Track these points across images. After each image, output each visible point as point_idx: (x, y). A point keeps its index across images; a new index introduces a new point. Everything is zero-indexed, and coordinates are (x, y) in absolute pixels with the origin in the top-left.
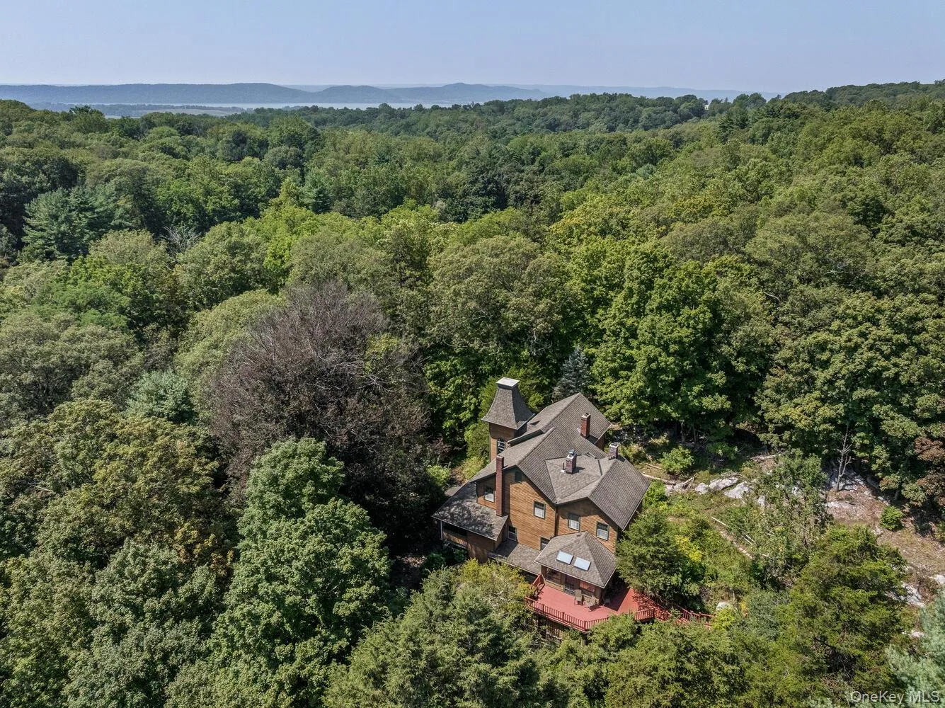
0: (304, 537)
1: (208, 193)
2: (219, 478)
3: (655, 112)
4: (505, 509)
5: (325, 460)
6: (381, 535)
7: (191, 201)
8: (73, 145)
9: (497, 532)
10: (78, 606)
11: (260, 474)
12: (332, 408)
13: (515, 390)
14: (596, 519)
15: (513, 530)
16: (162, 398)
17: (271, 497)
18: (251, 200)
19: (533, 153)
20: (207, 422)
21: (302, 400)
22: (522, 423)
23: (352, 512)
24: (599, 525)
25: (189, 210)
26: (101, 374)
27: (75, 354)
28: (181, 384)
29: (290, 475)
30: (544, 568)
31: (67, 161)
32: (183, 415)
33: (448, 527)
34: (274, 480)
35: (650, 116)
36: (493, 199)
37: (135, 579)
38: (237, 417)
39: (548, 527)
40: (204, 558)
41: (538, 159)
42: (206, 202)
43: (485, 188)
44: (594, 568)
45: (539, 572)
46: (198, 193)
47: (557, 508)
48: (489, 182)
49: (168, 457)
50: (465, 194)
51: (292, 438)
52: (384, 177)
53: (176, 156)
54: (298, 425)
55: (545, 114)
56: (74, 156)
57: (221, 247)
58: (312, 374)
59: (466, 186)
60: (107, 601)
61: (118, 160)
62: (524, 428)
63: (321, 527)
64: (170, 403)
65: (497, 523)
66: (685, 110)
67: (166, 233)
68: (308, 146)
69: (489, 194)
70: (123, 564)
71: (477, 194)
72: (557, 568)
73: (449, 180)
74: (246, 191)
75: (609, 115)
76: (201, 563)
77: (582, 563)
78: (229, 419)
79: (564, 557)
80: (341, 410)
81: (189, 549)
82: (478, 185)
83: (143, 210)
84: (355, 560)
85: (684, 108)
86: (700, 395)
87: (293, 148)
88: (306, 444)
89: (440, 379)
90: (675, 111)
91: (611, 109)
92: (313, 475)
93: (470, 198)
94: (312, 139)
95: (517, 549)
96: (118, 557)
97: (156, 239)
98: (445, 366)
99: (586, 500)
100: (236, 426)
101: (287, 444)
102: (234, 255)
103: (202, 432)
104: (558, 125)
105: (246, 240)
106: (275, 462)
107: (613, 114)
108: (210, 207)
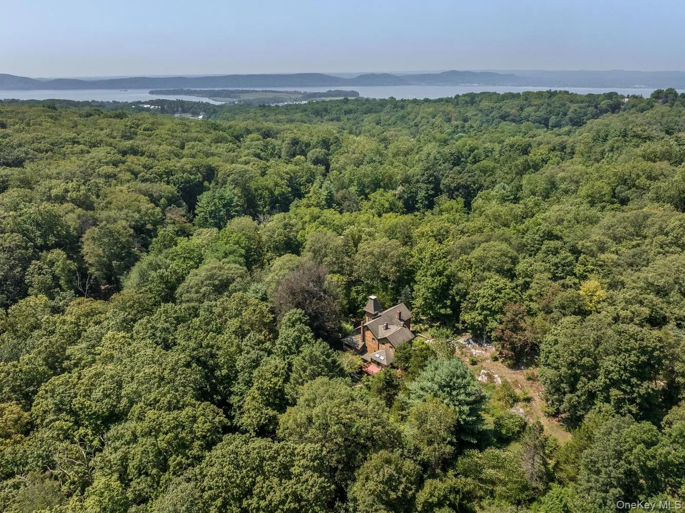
0: (294, 331)
1: (276, 185)
2: (275, 318)
3: (580, 108)
4: (364, 340)
5: (304, 316)
6: (313, 334)
7: (267, 188)
8: (213, 155)
9: (360, 346)
10: (238, 346)
11: (286, 318)
12: (308, 301)
13: (375, 300)
14: (389, 345)
15: (366, 347)
16: (257, 292)
17: (288, 324)
18: (297, 184)
19: (470, 151)
20: (272, 302)
21: (300, 298)
22: (376, 312)
23: (307, 328)
24: (390, 347)
25: (266, 193)
26: (238, 282)
27: (231, 275)
28: (264, 288)
29: (294, 318)
30: (372, 359)
31: (210, 165)
32: (264, 299)
33: (346, 345)
34: (289, 319)
35: (575, 110)
36: (432, 186)
37: (253, 341)
38: (281, 302)
39: (376, 347)
40: (269, 340)
41: (472, 155)
42: (275, 190)
43: (428, 179)
44: (385, 360)
45: (369, 360)
46: (271, 185)
47: (379, 340)
48: (430, 176)
49: (261, 312)
50: (418, 181)
51: (296, 309)
52: (369, 173)
53: (261, 158)
54: (298, 305)
55: (501, 107)
56: (213, 161)
57: (281, 225)
58: (303, 291)
59: (418, 177)
60: (246, 345)
61: (234, 165)
62: (377, 314)
63: (299, 330)
64: (260, 295)
65: (361, 344)
66: (604, 106)
67: (258, 217)
68: (332, 147)
69: (430, 183)
70: (250, 337)
71: (423, 182)
72: (375, 359)
73: (409, 173)
74: (295, 179)
75: (546, 109)
76: (268, 341)
77: (382, 358)
78: (279, 302)
79: (377, 356)
80: (311, 302)
81: (265, 337)
82: (425, 177)
83: (245, 196)
84: (305, 338)
85: (604, 104)
86: (441, 308)
87: (323, 150)
88: (299, 311)
89: (358, 292)
90: (596, 107)
91: (548, 104)
92: (300, 319)
93: (420, 184)
94: (335, 143)
95: (367, 354)
96: (249, 335)
97: (254, 220)
98: (360, 288)
99: (386, 338)
100: (281, 304)
101: (294, 310)
102: (285, 229)
103: (270, 305)
104: (508, 116)
105: (291, 222)
106: (290, 315)
107: (549, 108)
108: (276, 193)
